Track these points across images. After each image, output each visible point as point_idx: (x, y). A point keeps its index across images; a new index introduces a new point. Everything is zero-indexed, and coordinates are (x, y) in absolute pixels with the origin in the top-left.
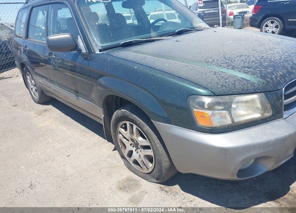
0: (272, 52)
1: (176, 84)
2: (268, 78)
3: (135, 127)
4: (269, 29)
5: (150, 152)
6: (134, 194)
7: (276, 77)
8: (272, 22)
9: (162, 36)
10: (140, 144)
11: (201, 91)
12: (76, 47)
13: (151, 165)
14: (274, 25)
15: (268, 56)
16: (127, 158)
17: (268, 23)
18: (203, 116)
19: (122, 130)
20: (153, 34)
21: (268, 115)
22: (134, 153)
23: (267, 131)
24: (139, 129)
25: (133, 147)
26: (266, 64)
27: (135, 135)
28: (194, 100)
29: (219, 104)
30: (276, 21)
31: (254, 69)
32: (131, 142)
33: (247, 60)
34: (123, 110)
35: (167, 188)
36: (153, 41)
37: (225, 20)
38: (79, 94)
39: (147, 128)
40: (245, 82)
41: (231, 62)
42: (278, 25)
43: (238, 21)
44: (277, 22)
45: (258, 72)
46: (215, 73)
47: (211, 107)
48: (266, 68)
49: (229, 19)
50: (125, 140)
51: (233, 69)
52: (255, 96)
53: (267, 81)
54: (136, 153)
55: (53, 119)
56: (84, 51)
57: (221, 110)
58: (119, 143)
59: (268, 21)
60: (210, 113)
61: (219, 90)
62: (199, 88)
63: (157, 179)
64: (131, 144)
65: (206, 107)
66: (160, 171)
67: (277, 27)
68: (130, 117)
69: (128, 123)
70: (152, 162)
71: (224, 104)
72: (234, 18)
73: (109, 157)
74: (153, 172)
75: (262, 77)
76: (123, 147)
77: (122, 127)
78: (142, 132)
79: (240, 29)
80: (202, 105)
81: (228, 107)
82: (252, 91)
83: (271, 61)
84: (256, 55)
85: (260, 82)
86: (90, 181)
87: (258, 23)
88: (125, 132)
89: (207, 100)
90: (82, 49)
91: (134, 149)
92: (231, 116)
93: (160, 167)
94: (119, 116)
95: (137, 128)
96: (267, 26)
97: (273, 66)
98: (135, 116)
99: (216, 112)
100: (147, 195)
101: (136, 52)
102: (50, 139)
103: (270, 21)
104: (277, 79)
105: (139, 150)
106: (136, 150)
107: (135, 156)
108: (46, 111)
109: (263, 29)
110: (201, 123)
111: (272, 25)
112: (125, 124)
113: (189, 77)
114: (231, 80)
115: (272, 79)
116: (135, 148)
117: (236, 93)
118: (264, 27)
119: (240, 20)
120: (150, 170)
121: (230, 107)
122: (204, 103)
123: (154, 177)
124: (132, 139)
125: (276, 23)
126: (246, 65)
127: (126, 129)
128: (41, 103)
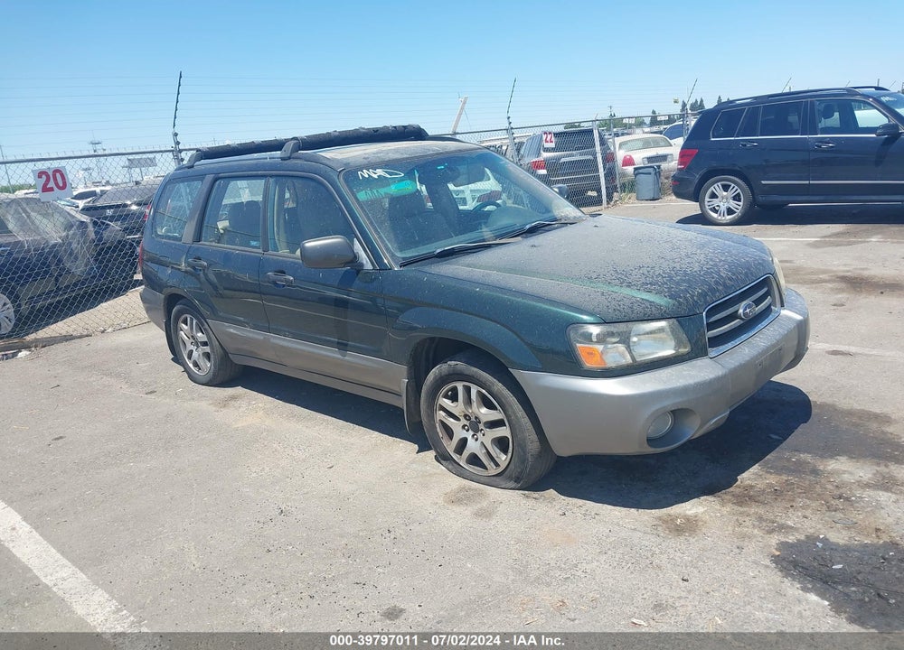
0: (689, 260)
1: (547, 309)
2: (681, 297)
3: (474, 390)
4: (719, 204)
5: (504, 432)
6: (479, 506)
7: (692, 296)
8: (726, 188)
9: (501, 236)
10: (484, 419)
11: (585, 317)
12: (354, 260)
13: (503, 459)
14: (730, 194)
15: (683, 266)
16: (455, 457)
17: (717, 188)
18: (591, 354)
19: (447, 403)
20: (486, 233)
21: (683, 350)
22: (471, 441)
23: (684, 373)
24: (484, 391)
25: (468, 431)
26: (679, 278)
27: (475, 405)
28: (577, 330)
29: (612, 334)
30: (733, 185)
31: (660, 286)
32: (464, 421)
33: (651, 273)
34: (453, 363)
35: (536, 495)
36: (489, 246)
37: (614, 179)
38: (349, 348)
39: (499, 387)
40: (648, 304)
41: (626, 276)
42: (739, 193)
43: (646, 182)
44: (736, 187)
45: (666, 290)
46: (603, 294)
47: (602, 339)
48: (678, 284)
49: (624, 175)
50: (452, 420)
51: (629, 286)
52: (663, 324)
53: (679, 302)
54: (474, 440)
55: (261, 413)
56: (368, 266)
57: (615, 343)
58: (438, 430)
59: (715, 185)
60: (600, 347)
61: (612, 315)
62: (582, 314)
63: (517, 480)
64: (464, 427)
65: (595, 340)
66: (523, 461)
67: (737, 198)
68: (467, 372)
69: (460, 386)
70: (505, 451)
71: (619, 334)
72: (636, 175)
73: (413, 462)
74: (508, 470)
75: (671, 297)
76: (446, 437)
77: (446, 396)
78: (489, 396)
79: (653, 200)
80: (588, 337)
81: (625, 339)
82: (658, 316)
83: (686, 274)
84: (665, 265)
85: (669, 303)
86: (392, 497)
87: (692, 189)
88: (452, 404)
89: (595, 330)
90: (365, 262)
91: (469, 435)
92: (630, 352)
93: (522, 454)
94: (443, 374)
95: (479, 392)
96: (714, 196)
97: (688, 281)
98: (476, 369)
99: (609, 346)
100: (501, 505)
101: (468, 266)
102: (275, 445)
103: (719, 184)
104: (693, 300)
105: (480, 435)
106: (473, 436)
107: (473, 446)
108: (233, 398)
109: (706, 203)
110: (589, 364)
111: (725, 193)
112: (455, 390)
113: (565, 299)
114: (627, 302)
115: (686, 299)
116: (471, 433)
117: (635, 319)
118: (707, 199)
119: (650, 179)
120: (503, 466)
121: (629, 338)
122: (591, 334)
123: (510, 478)
124: (465, 416)
125: (734, 190)
126: (649, 280)
127: (454, 398)
128: (215, 383)
